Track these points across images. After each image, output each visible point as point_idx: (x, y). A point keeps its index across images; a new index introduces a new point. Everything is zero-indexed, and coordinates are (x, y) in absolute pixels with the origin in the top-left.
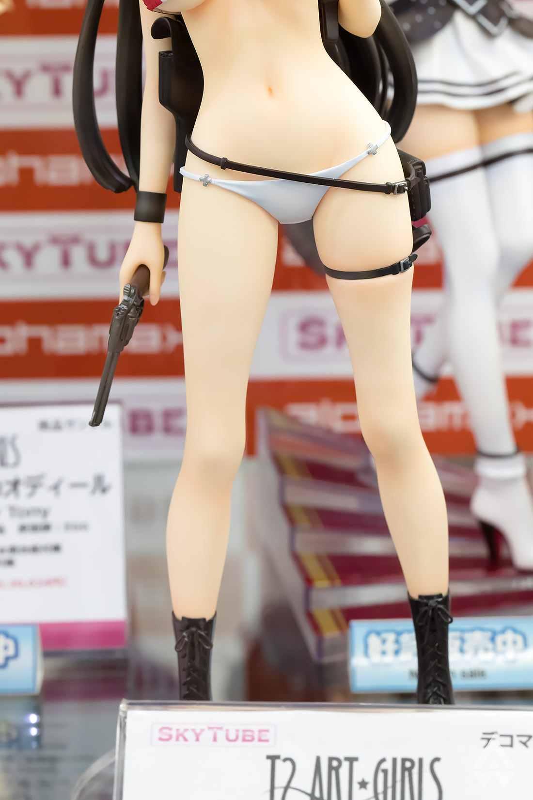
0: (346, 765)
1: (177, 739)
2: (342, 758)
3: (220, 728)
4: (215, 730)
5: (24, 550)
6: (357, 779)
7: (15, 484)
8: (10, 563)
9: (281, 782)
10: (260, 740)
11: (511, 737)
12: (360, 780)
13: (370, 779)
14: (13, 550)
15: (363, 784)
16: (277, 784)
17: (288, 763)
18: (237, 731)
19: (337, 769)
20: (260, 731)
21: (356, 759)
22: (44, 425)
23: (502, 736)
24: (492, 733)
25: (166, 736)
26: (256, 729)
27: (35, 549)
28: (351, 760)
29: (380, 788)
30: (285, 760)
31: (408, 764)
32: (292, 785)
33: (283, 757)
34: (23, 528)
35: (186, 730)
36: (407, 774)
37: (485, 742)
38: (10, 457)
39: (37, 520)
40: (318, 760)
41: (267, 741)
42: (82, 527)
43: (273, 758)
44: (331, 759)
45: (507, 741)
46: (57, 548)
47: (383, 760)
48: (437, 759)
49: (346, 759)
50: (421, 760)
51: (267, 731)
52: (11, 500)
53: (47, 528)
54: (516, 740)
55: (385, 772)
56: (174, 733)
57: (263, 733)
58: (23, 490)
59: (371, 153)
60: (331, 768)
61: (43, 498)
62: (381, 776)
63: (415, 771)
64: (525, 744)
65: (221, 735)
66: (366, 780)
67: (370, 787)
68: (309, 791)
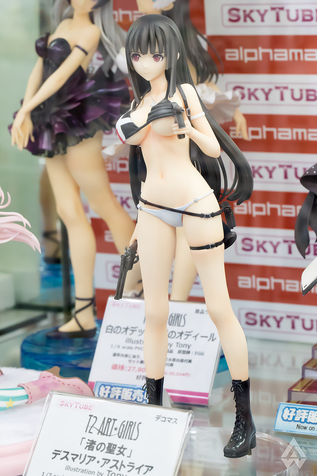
0: (113, 421)
1: (65, 406)
2: (112, 419)
3: (79, 404)
4: (77, 404)
5: (178, 360)
6: (114, 427)
7: (181, 334)
8: (172, 365)
9: (90, 425)
10: (89, 409)
11: (166, 418)
12: (115, 427)
13: (118, 428)
14: (174, 360)
15: (116, 429)
16: (89, 426)
17: (95, 418)
18: (84, 405)
19: (109, 422)
20: (90, 406)
21: (116, 420)
22: (197, 311)
23: (163, 417)
24: (160, 416)
25: (63, 404)
26: (89, 405)
27: (182, 361)
28: (115, 420)
29: (121, 431)
30: (95, 417)
31: (131, 424)
32: (94, 426)
33: (94, 416)
34: (179, 352)
35: (69, 403)
36: (130, 427)
37: (157, 419)
38: (182, 323)
39: (186, 349)
40: (105, 418)
41: (91, 410)
42: (202, 354)
43: (91, 416)
44: (109, 419)
45: (164, 419)
46: (190, 361)
47: (125, 421)
48: (140, 423)
49: (113, 419)
50: (136, 423)
51: (92, 406)
52: (178, 340)
53: (189, 352)
54: (167, 419)
55: (124, 425)
56: (65, 403)
57: (91, 407)
58: (184, 336)
59: (196, 202)
60: (108, 422)
61: (190, 340)
62: (122, 426)
63: (133, 426)
64: (169, 421)
65: (78, 406)
66: (117, 428)
67: (118, 430)
68: (99, 429)
